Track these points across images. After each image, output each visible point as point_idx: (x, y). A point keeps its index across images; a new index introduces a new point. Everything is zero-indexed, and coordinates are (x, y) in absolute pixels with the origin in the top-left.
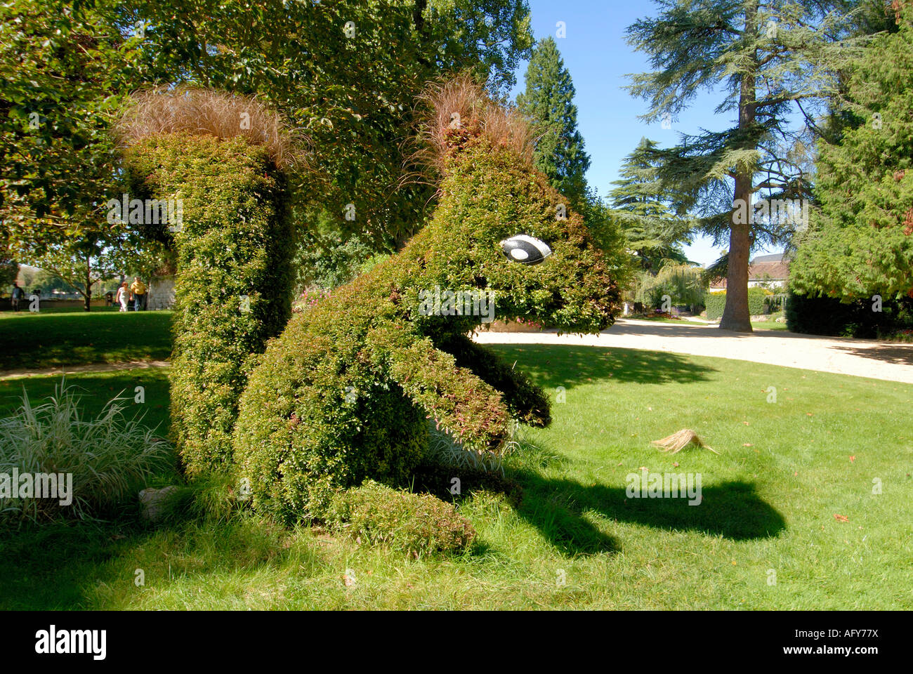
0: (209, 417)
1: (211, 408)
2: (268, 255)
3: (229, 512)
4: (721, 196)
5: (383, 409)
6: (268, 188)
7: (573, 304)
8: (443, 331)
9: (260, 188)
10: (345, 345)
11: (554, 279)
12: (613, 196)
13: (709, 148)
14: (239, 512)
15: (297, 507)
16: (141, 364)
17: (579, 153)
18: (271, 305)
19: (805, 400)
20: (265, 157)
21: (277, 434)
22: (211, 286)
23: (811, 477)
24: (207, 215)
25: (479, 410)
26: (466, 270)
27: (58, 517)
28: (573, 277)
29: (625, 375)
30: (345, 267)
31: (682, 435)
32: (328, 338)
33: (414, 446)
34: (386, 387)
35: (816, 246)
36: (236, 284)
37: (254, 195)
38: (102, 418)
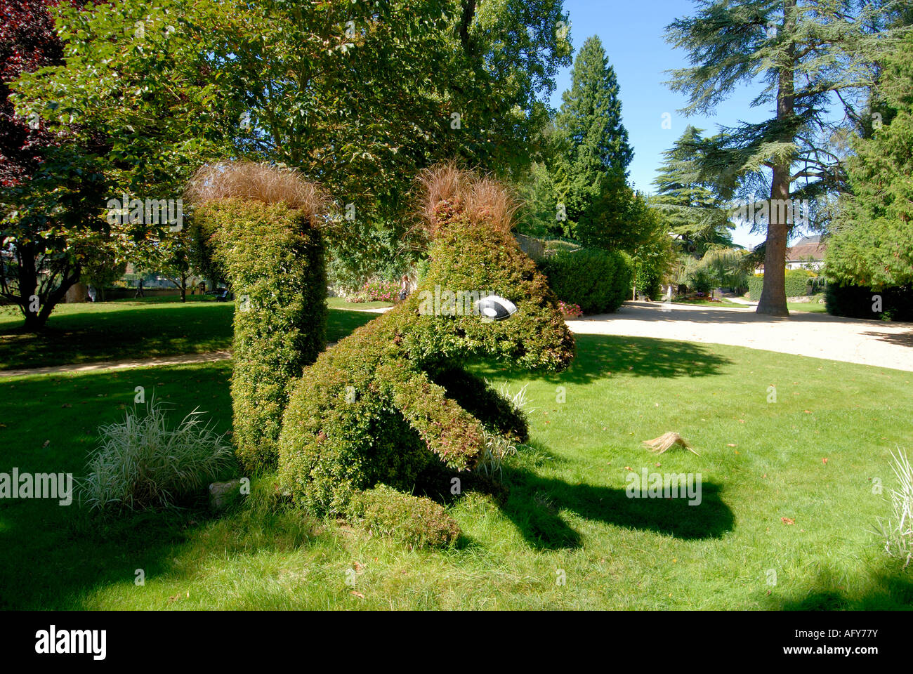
0: (261, 427)
1: (262, 421)
2: (305, 298)
3: (274, 506)
4: (757, 187)
5: (391, 428)
6: (304, 245)
7: (533, 353)
8: (437, 367)
9: (298, 245)
10: (360, 377)
11: (519, 333)
12: (658, 183)
13: (748, 139)
14: (283, 505)
15: (325, 503)
16: (226, 353)
17: (622, 145)
18: (307, 339)
19: (810, 396)
20: (302, 219)
21: (308, 447)
22: (261, 324)
23: (778, 481)
24: (257, 267)
25: (458, 436)
26: (449, 324)
27: (148, 505)
28: (533, 330)
29: (644, 368)
30: (402, 260)
31: (668, 438)
32: (347, 372)
33: (419, 456)
34: (392, 411)
35: (848, 236)
36: (280, 322)
37: (292, 251)
38: (181, 429)
